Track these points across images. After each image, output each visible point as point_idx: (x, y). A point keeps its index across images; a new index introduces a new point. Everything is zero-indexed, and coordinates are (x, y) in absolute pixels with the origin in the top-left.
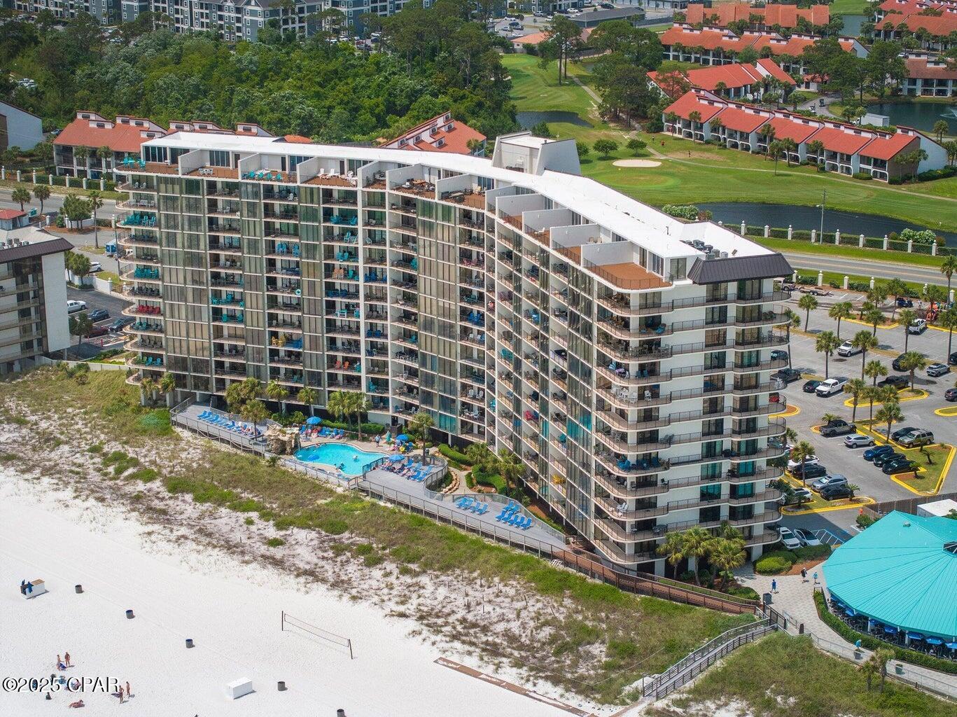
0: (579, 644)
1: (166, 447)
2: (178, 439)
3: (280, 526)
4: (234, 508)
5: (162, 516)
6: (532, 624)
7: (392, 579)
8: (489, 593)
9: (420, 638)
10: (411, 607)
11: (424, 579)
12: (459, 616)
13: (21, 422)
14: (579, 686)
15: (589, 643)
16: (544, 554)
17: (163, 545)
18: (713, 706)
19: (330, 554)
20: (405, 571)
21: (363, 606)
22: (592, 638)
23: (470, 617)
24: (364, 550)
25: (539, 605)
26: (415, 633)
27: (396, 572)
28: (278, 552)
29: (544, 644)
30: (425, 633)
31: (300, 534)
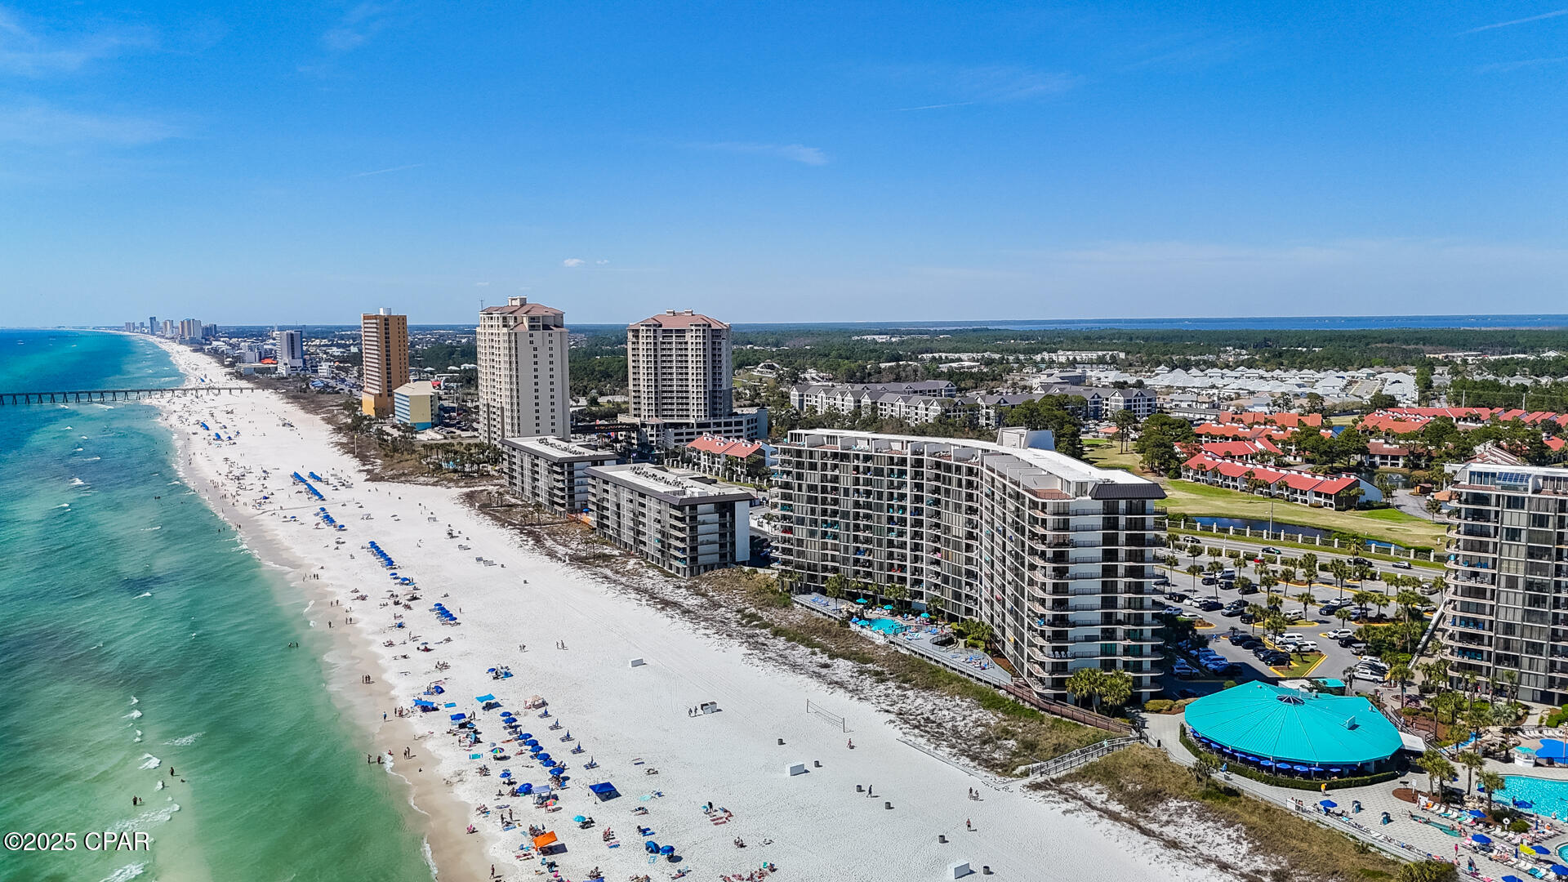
0: (998, 738)
1: (782, 612)
2: (793, 608)
3: (831, 657)
4: (807, 646)
5: (761, 646)
6: (971, 724)
7: (890, 692)
8: (949, 705)
9: (892, 725)
10: (896, 708)
11: (910, 693)
12: (925, 716)
13: (704, 595)
14: (990, 765)
15: (1006, 739)
16: (995, 686)
17: (756, 661)
18: (1080, 786)
19: (856, 674)
20: (899, 687)
21: (865, 704)
22: (1009, 736)
23: (932, 718)
24: (877, 673)
25: (981, 715)
26: (891, 722)
27: (893, 687)
28: (824, 671)
29: (976, 737)
30: (898, 723)
31: (841, 662)
